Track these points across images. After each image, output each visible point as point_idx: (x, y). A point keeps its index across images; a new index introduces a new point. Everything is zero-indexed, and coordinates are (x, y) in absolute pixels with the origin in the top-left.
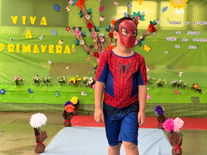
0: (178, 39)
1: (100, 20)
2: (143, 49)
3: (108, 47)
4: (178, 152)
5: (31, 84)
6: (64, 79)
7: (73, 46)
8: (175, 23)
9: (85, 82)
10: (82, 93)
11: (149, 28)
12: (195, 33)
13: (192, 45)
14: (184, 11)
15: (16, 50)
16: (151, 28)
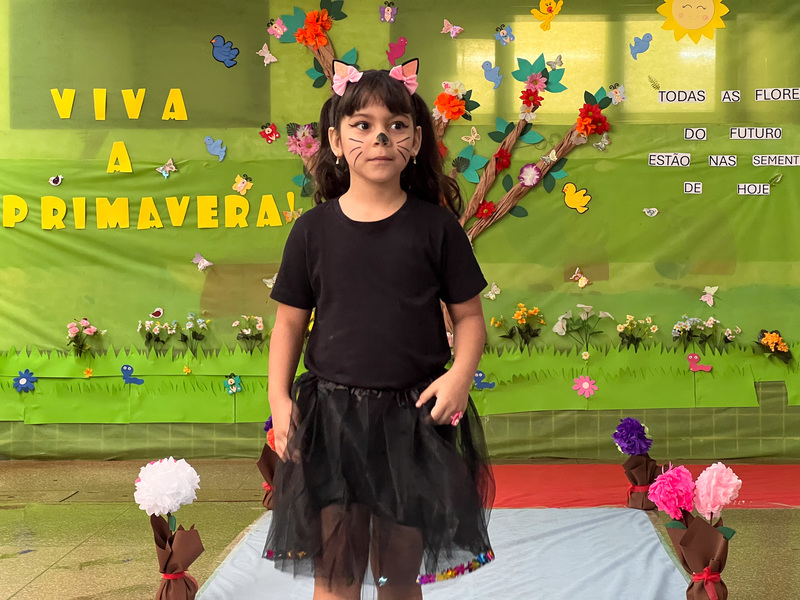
0: (697, 160)
4: (711, 594)
5: (133, 349)
6: (260, 327)
7: (290, 196)
8: (682, 96)
11: (583, 118)
12: (760, 135)
13: (752, 182)
14: (714, 48)
15: (73, 220)
16: (590, 121)
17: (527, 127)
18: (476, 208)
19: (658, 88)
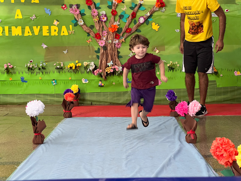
2: (151, 28)
3: (111, 27)
4: (192, 137)
5: (24, 72)
6: (62, 65)
7: (71, 26)
9: (86, 68)
10: (82, 80)
11: (157, 2)
15: (5, 33)
16: (160, 3)
17: (141, 5)
18: (126, 29)
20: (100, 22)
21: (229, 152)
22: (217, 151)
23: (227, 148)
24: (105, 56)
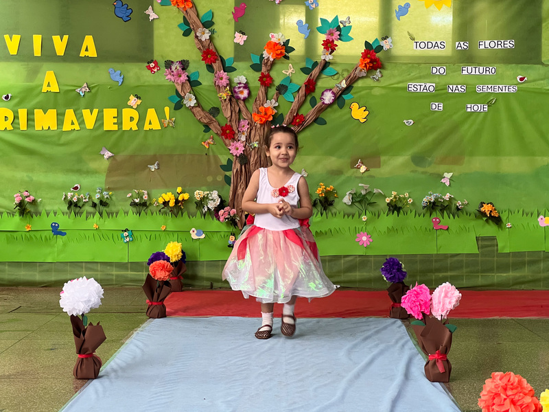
0: (439, 88)
1: (235, 41)
2: (349, 116)
3: (258, 111)
4: (440, 368)
5: (59, 212)
6: (145, 197)
7: (167, 110)
8: (430, 45)
9: (201, 204)
10: (191, 232)
11: (364, 59)
12: (481, 71)
13: (476, 103)
14: (452, 13)
15: (19, 124)
16: (369, 60)
17: (326, 64)
18: (291, 118)
19: (414, 39)
20: (234, 100)
21: (521, 405)
22: (494, 404)
23: (517, 398)
24: (243, 178)
